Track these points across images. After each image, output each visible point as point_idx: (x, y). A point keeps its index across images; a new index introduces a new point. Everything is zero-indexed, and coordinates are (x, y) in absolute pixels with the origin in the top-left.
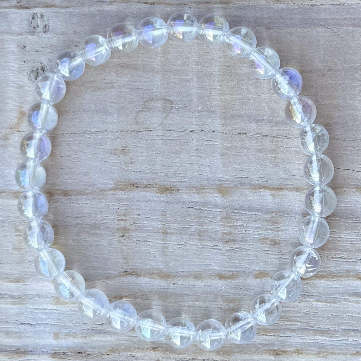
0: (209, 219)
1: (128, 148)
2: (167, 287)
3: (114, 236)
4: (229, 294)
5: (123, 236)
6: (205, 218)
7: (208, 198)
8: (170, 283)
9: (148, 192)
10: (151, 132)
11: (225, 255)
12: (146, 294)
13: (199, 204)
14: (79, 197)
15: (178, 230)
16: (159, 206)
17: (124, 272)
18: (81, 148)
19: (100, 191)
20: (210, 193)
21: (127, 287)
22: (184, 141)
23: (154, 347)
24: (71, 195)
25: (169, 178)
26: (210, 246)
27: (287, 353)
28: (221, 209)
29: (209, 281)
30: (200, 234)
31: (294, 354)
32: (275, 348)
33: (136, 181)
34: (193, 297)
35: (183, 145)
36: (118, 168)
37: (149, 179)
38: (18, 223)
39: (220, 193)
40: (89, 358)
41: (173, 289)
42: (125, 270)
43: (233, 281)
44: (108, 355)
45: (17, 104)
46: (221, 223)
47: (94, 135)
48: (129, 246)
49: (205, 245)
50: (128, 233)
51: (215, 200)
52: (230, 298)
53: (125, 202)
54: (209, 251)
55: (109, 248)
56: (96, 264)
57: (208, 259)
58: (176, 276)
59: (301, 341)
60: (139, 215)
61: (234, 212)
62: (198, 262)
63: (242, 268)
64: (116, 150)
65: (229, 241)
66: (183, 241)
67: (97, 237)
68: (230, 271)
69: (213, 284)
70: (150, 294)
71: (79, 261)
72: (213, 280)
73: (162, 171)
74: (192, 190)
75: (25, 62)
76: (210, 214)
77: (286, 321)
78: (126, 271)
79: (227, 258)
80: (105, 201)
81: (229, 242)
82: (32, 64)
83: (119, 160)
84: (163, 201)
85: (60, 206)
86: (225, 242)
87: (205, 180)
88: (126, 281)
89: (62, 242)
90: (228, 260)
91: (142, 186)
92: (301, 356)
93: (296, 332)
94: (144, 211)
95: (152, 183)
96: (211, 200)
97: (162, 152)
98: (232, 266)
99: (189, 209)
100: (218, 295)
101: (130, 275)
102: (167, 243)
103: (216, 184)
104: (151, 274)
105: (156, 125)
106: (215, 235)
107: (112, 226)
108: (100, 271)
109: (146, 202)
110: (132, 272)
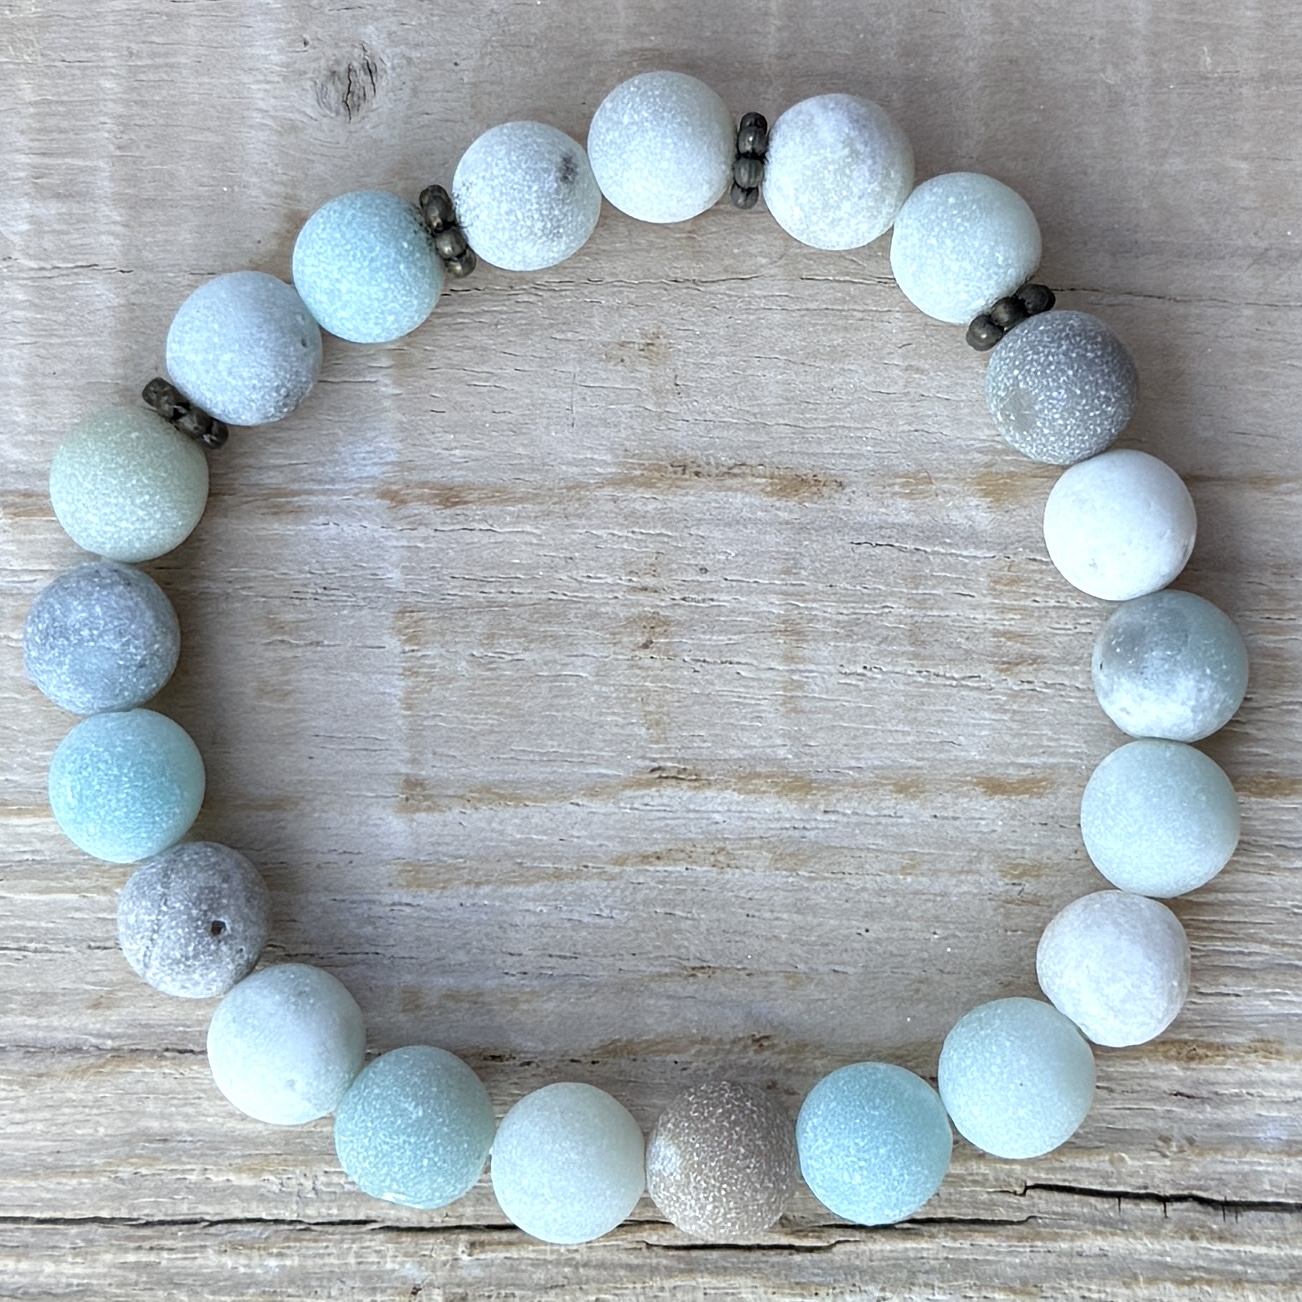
0: (948, 584)
1: (664, 341)
2: (800, 825)
3: (615, 644)
4: (1018, 847)
5: (646, 646)
6: (934, 581)
7: (944, 513)
8: (814, 808)
9: (736, 490)
10: (744, 285)
11: (1006, 711)
12: (729, 847)
13: (913, 532)
14: (494, 510)
15: (838, 622)
16: (772, 540)
17: (653, 770)
18: (500, 340)
19: (569, 489)
20: (949, 493)
21: (662, 824)
22: (859, 315)
23: (758, 1037)
24: (466, 503)
25: (807, 441)
26: (954, 678)
27: (1229, 1052)
28: (989, 549)
29: (948, 798)
30: (917, 637)
31: (1253, 1056)
32: (1186, 1036)
33: (693, 453)
34: (895, 857)
35: (857, 329)
36: (627, 407)
37: (739, 448)
38: (277, 602)
39: (987, 494)
40: (528, 1074)
41: (824, 829)
42: (655, 765)
43: (1035, 801)
44: (594, 1063)
45: (275, 188)
46: (989, 599)
47: (546, 295)
48: (668, 681)
49: (938, 675)
50: (665, 634)
51: (970, 519)
52: (1023, 861)
53: (655, 527)
54: (948, 696)
55: (596, 688)
56: (550, 743)
57: (946, 723)
58: (835, 782)
59: (1274, 1009)
60: (703, 570)
61: (1035, 560)
62: (909, 734)
63: (1065, 754)
64: (622, 345)
65: (1021, 660)
66: (855, 662)
67: (554, 647)
68: (1026, 766)
69: (964, 810)
70: (741, 849)
71: (492, 732)
72: (965, 795)
73: (784, 418)
74: (890, 486)
75: (306, 43)
76: (949, 567)
77: (1221, 939)
78: (659, 768)
79: (1014, 721)
80: (584, 522)
81: (1017, 664)
82: (329, 52)
83: (633, 380)
84: (787, 523)
85: (425, 539)
86: (1004, 663)
87: (934, 451)
88: (657, 801)
89: (433, 666)
90: (1014, 726)
91: (714, 471)
92: (1274, 1063)
93: (1255, 978)
94: (722, 557)
95: (749, 462)
96: (957, 517)
97: (781, 352)
98: (1032, 747)
99: (878, 550)
100: (981, 850)
101: (673, 782)
102: (801, 667)
103: (971, 462)
104: (747, 776)
105: (764, 261)
106: (967, 639)
107: (608, 609)
108: (566, 768)
109: (726, 525)
110: (679, 773)
